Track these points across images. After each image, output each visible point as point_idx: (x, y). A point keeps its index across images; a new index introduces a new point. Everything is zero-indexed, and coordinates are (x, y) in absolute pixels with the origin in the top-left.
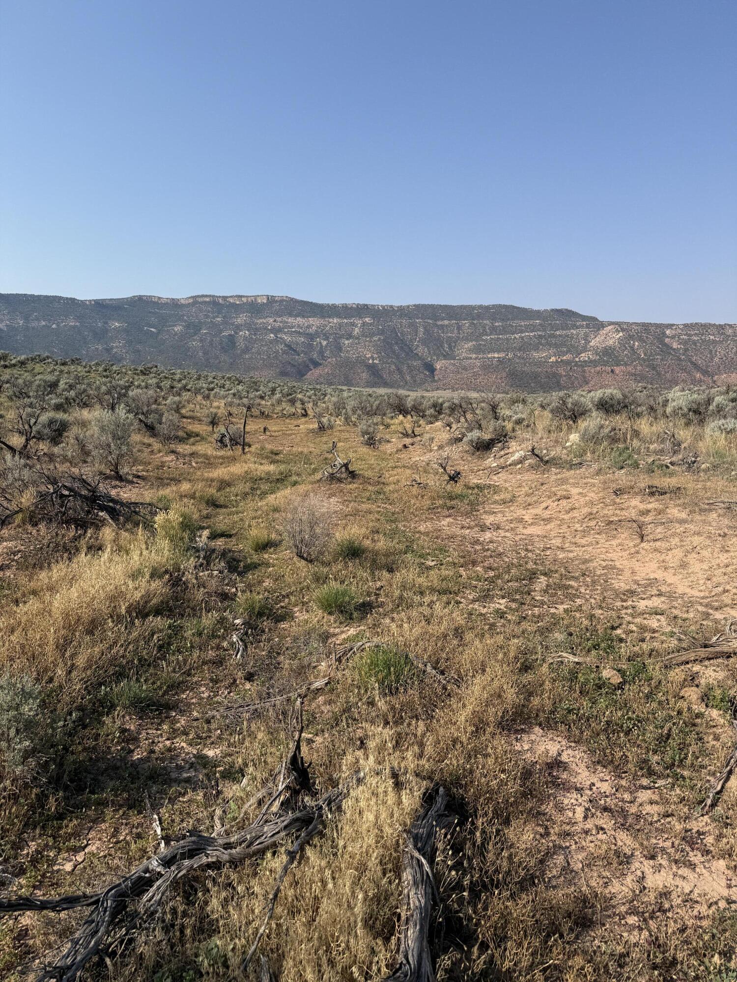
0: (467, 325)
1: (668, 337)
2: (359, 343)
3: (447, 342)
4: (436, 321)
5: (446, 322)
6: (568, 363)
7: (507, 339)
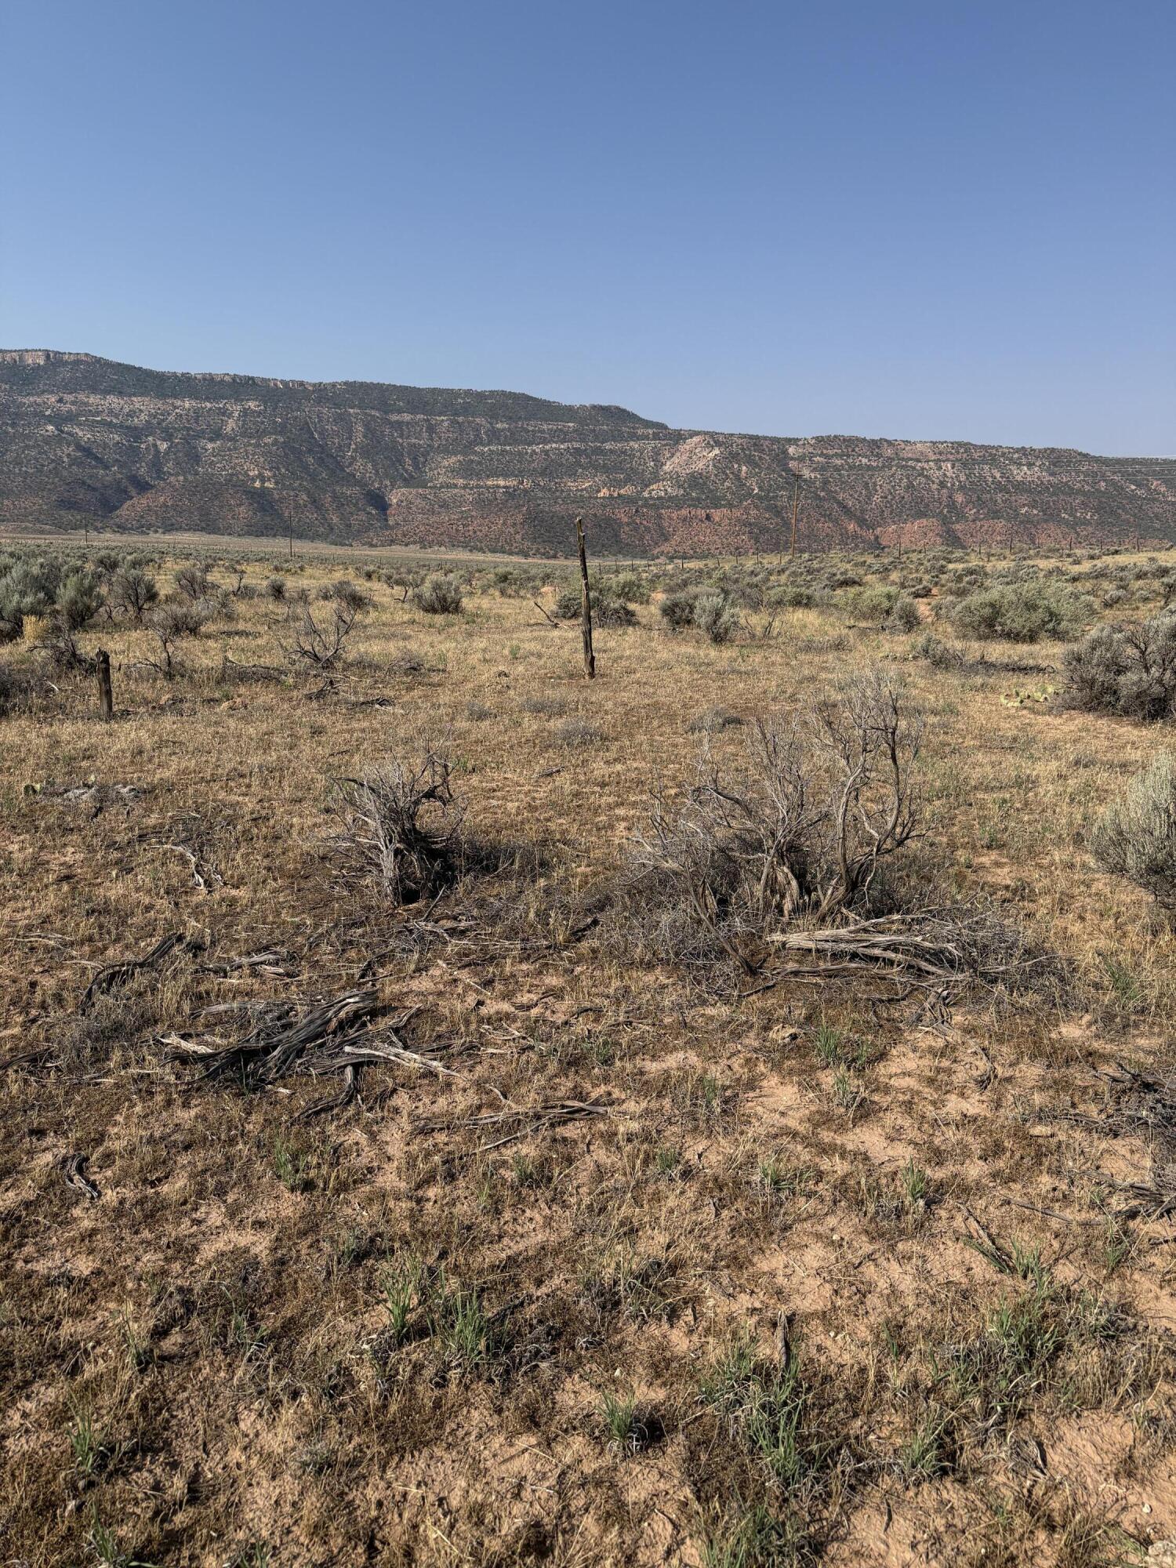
0: (446, 424)
1: (792, 459)
2: (235, 449)
3: (409, 455)
4: (386, 413)
5: (407, 417)
6: (629, 500)
7: (520, 453)
